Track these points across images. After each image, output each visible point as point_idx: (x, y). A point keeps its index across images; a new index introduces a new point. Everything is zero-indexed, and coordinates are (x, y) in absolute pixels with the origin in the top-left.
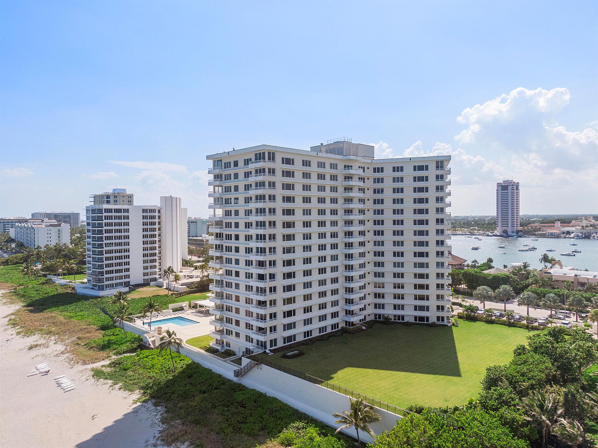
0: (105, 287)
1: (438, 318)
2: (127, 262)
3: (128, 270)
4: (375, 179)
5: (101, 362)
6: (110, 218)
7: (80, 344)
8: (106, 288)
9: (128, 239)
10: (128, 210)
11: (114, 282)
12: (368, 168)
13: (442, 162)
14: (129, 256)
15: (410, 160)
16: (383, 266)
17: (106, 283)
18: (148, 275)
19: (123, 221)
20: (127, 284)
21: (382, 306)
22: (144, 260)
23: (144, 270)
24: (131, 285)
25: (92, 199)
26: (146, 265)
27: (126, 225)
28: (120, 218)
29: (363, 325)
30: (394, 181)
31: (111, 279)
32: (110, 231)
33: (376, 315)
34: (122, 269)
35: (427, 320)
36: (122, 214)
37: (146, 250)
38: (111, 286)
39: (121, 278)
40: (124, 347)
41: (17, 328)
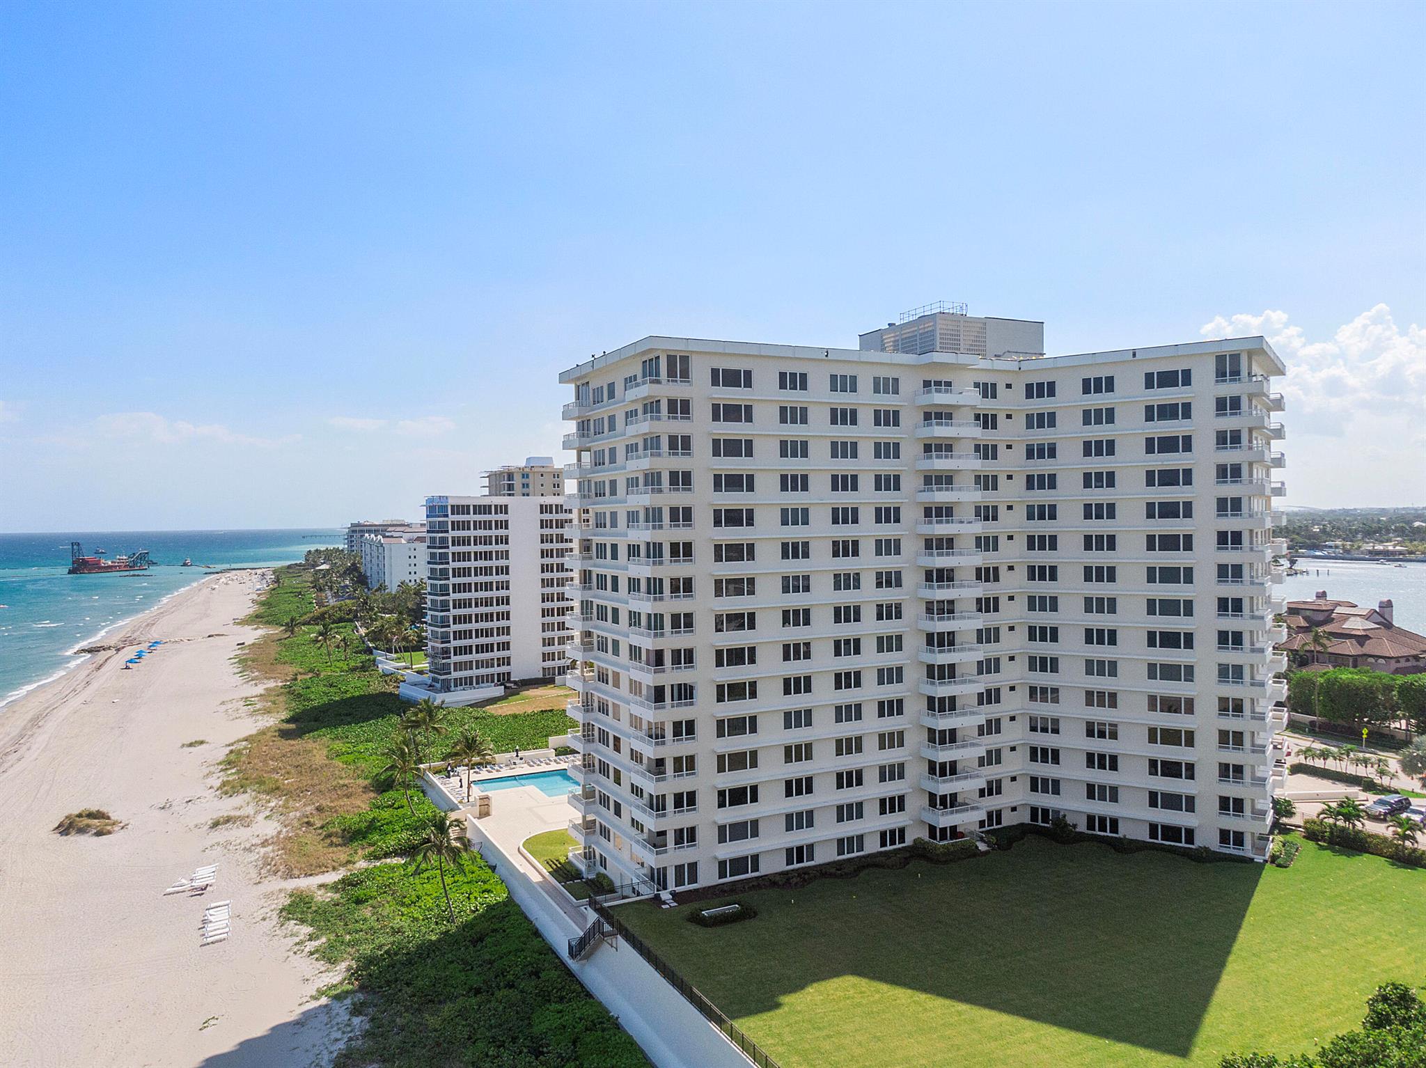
0: (452, 685)
1: (1224, 836)
2: (503, 628)
3: (506, 646)
4: (1029, 417)
5: (326, 874)
6: (465, 526)
7: (312, 825)
8: (456, 686)
9: (507, 573)
10: (506, 506)
11: (474, 672)
12: (1009, 386)
13: (1235, 358)
14: (508, 613)
15: (1134, 355)
16: (1055, 669)
17: (455, 675)
18: (553, 660)
19: (494, 532)
20: (504, 679)
21: (1054, 786)
22: (543, 624)
23: (544, 645)
24: (511, 682)
25: (486, 482)
26: (549, 634)
27: (502, 543)
28: (487, 525)
29: (982, 839)
30: (1087, 422)
31: (468, 665)
32: (465, 557)
33: (1034, 811)
34: (492, 645)
35: (1190, 839)
36: (493, 517)
37: (548, 601)
38: (468, 682)
39: (489, 664)
40: (391, 842)
41: (229, 772)
